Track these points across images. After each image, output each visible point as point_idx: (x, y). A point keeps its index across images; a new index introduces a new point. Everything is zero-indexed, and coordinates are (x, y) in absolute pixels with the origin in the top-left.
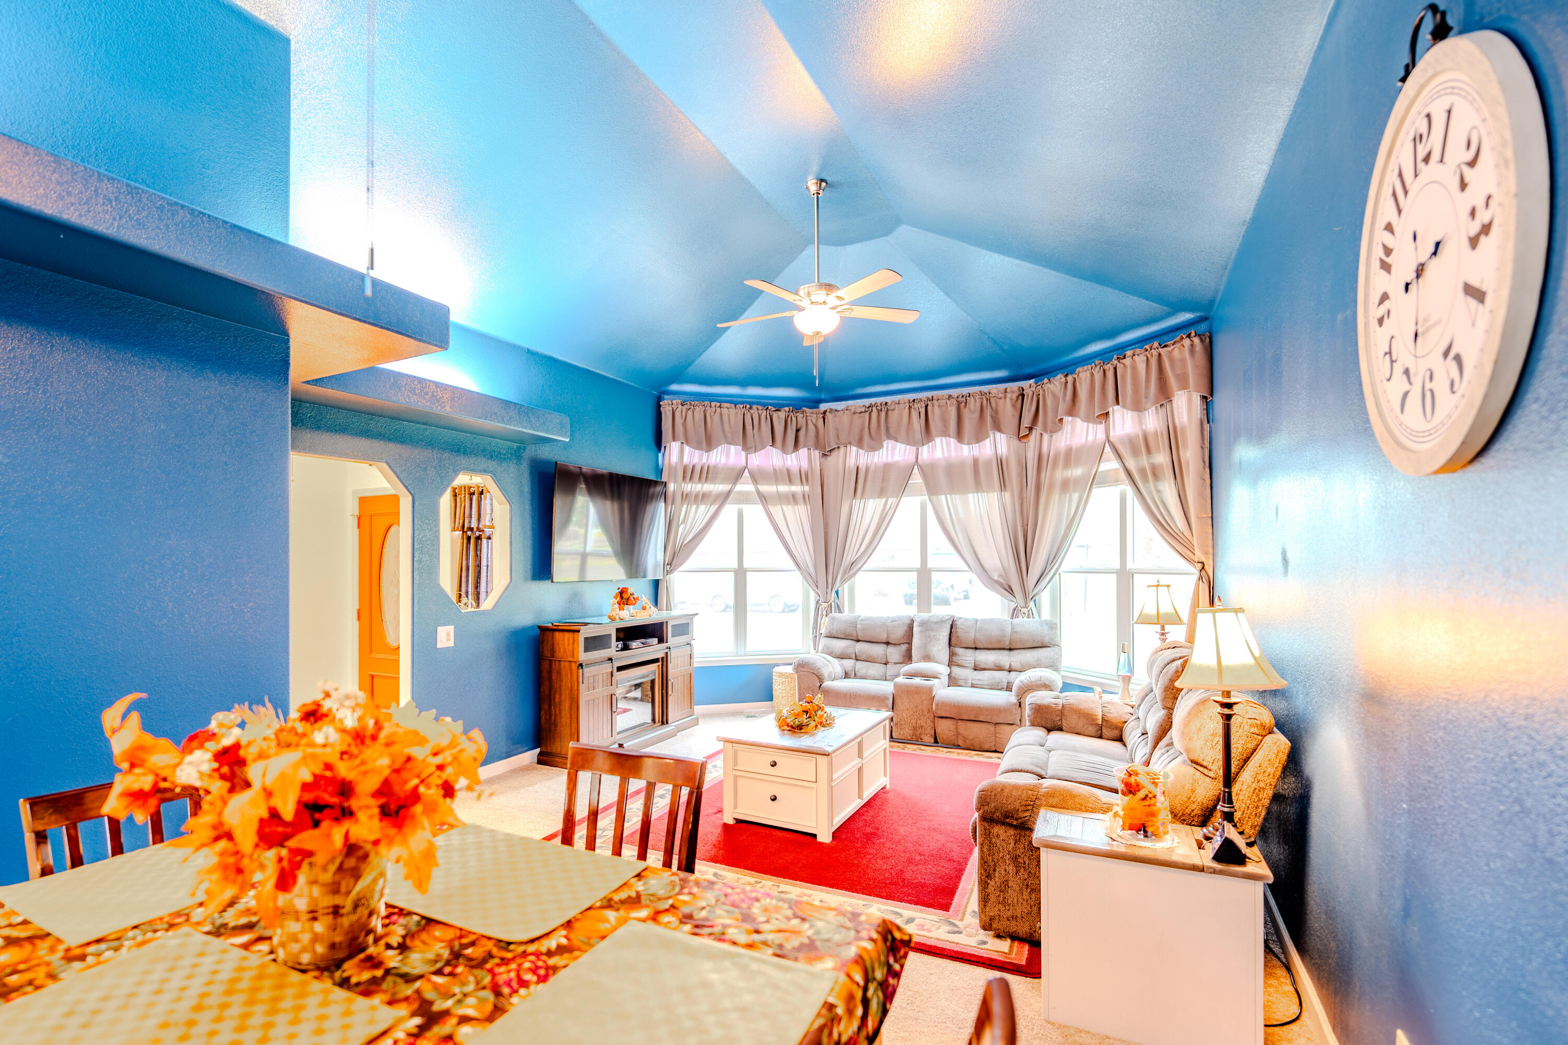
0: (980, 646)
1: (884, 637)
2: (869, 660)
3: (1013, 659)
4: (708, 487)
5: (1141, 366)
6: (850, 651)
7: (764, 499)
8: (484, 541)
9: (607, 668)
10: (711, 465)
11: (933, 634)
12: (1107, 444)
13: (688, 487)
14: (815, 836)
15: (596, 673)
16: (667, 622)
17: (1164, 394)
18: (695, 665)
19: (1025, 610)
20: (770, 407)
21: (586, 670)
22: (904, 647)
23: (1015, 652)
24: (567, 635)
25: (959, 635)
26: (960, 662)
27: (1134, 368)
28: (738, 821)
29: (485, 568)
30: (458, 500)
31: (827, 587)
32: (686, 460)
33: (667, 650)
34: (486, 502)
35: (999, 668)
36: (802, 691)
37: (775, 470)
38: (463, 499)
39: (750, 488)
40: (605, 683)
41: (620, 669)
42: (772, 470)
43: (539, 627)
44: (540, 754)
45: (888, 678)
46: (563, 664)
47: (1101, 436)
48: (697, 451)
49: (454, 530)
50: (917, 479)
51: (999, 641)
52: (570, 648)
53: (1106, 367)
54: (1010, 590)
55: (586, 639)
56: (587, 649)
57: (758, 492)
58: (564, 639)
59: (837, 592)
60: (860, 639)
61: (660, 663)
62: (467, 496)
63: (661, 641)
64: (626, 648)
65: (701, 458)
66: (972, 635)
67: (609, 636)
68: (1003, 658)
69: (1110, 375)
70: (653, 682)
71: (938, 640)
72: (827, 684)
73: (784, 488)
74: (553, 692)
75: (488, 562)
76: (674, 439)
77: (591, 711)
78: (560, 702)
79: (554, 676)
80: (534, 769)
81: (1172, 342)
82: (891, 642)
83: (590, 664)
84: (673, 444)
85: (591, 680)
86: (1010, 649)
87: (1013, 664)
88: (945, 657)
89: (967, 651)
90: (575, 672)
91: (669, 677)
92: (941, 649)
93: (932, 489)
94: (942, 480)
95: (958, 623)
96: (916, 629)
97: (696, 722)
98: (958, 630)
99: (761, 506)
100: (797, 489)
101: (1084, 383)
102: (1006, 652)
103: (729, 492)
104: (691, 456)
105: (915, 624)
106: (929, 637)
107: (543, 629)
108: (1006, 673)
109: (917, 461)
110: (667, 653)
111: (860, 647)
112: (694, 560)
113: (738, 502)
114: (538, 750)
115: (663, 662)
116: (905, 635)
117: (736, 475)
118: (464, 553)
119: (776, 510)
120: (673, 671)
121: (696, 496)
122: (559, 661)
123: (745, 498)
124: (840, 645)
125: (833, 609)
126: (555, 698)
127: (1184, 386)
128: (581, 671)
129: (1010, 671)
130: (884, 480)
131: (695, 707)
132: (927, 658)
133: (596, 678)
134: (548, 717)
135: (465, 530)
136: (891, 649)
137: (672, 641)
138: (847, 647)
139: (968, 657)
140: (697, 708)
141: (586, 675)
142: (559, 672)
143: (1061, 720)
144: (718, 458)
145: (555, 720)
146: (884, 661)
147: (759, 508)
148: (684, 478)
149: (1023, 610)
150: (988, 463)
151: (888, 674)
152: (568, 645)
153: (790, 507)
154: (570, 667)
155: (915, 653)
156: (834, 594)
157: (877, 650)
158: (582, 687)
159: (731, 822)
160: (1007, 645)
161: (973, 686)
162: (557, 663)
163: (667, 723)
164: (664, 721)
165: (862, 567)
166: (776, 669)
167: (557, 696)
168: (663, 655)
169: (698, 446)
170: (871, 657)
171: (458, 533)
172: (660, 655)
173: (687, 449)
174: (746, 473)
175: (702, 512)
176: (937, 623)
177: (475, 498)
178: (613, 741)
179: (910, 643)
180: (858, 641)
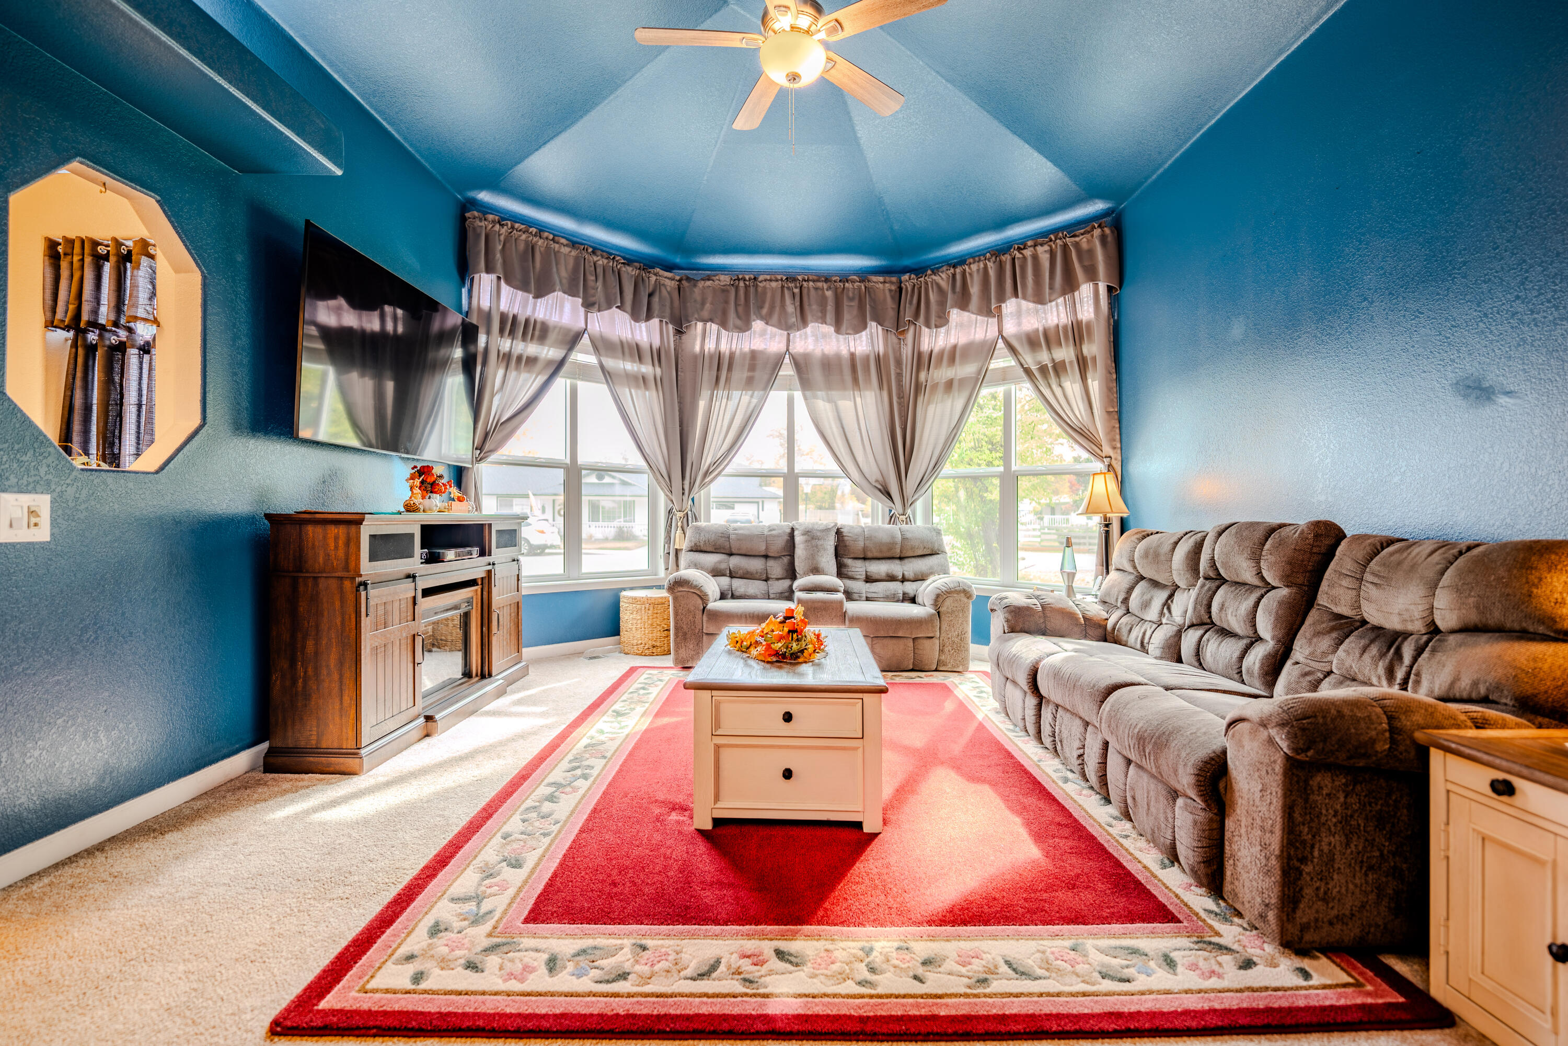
0: (869, 555)
1: (762, 548)
2: (747, 576)
3: (905, 568)
4: (532, 349)
5: (1045, 258)
6: (723, 566)
7: (608, 375)
8: (133, 355)
9: (406, 590)
10: (538, 320)
11: (820, 543)
12: (1000, 341)
13: (506, 344)
14: (859, 825)
15: (390, 599)
16: (490, 525)
17: (1070, 286)
18: (524, 592)
19: (903, 518)
20: (618, 258)
21: (372, 592)
22: (786, 560)
23: (906, 561)
24: (333, 530)
25: (847, 543)
26: (850, 573)
27: (1035, 258)
28: (717, 822)
29: (134, 409)
30: (64, 265)
31: (683, 494)
32: (504, 307)
33: (490, 567)
34: (138, 277)
35: (891, 578)
36: (679, 617)
37: (622, 342)
38: (76, 265)
39: (592, 359)
40: (404, 615)
41: (427, 592)
42: (618, 342)
43: (267, 516)
44: (270, 752)
45: (772, 596)
46: (322, 584)
47: (993, 332)
48: (520, 293)
49: (51, 324)
50: (788, 370)
51: (890, 549)
52: (341, 553)
53: (1003, 258)
54: (889, 495)
55: (373, 537)
56: (373, 557)
57: (602, 367)
58: (325, 538)
59: (693, 500)
60: (734, 551)
61: (478, 588)
62: (88, 260)
63: (482, 553)
64: (432, 559)
65: (524, 305)
66: (861, 544)
67: (412, 536)
68: (896, 568)
69: (1008, 267)
70: (466, 616)
71: (825, 550)
72: (711, 605)
73: (630, 366)
74: (299, 635)
75: (140, 395)
76: (489, 270)
77: (381, 665)
78: (316, 653)
79: (303, 607)
80: (259, 783)
81: (1082, 231)
82: (770, 554)
83: (378, 583)
84: (484, 276)
85: (381, 611)
86: (901, 558)
87: (906, 573)
88: (833, 568)
89: (856, 561)
90: (351, 597)
91: (494, 607)
92: (828, 561)
93: (805, 382)
94: (817, 375)
95: (845, 531)
96: (798, 539)
97: (525, 672)
98: (846, 538)
99: (605, 386)
100: (646, 369)
101: (975, 275)
102: (897, 562)
103: (561, 363)
104: (512, 302)
105: (796, 533)
106: (817, 546)
107: (276, 520)
108: (899, 583)
109: (788, 350)
110: (489, 572)
111: (735, 561)
112: (515, 447)
113: (572, 375)
114: (265, 746)
115: (485, 583)
116: (786, 545)
117: (573, 340)
118: (79, 374)
119: (625, 393)
120: (500, 597)
121: (519, 358)
122: (315, 578)
123: (583, 372)
124: (711, 559)
125: (690, 519)
126: (304, 647)
127: (1092, 275)
128: (363, 594)
129: (902, 582)
130: (752, 368)
131: (524, 650)
132: (816, 570)
133: (389, 608)
134: (288, 683)
135: (82, 325)
136: (771, 563)
137: (499, 554)
138: (720, 562)
139: (858, 568)
140: (525, 651)
141: (372, 603)
142: (315, 599)
143: (1044, 622)
144: (548, 313)
145: (304, 687)
146: (764, 577)
147: (603, 388)
148: (502, 331)
149: (901, 517)
150: (867, 358)
151: (771, 591)
152: (336, 547)
153: (640, 392)
154: (341, 589)
155: (799, 565)
156: (690, 502)
157: (756, 565)
158: (366, 623)
159: (709, 826)
160: (897, 552)
161: (868, 599)
162: (310, 583)
163: (490, 675)
164: (485, 674)
165: (724, 469)
166: (624, 593)
167: (310, 644)
168: (483, 575)
169: (524, 286)
170: (748, 572)
171: (62, 337)
172: (479, 573)
173: (505, 289)
174: (585, 340)
175: (526, 383)
176: (823, 531)
177: (107, 268)
178: (417, 713)
179: (792, 555)
180: (731, 554)
